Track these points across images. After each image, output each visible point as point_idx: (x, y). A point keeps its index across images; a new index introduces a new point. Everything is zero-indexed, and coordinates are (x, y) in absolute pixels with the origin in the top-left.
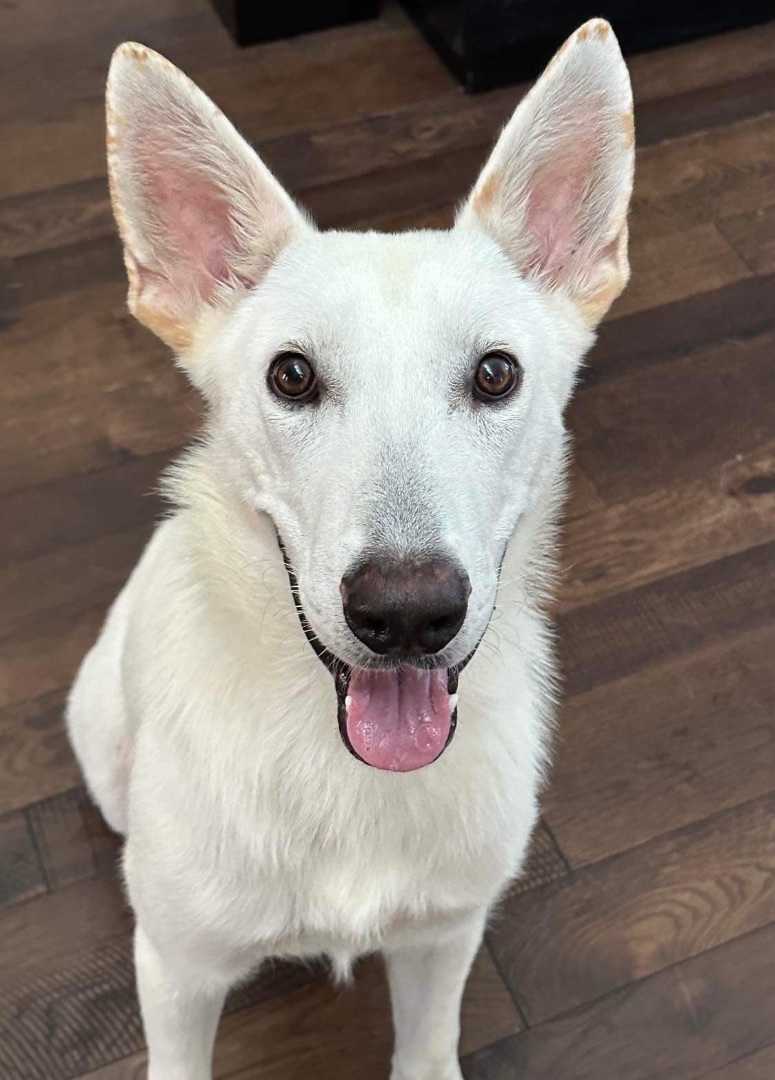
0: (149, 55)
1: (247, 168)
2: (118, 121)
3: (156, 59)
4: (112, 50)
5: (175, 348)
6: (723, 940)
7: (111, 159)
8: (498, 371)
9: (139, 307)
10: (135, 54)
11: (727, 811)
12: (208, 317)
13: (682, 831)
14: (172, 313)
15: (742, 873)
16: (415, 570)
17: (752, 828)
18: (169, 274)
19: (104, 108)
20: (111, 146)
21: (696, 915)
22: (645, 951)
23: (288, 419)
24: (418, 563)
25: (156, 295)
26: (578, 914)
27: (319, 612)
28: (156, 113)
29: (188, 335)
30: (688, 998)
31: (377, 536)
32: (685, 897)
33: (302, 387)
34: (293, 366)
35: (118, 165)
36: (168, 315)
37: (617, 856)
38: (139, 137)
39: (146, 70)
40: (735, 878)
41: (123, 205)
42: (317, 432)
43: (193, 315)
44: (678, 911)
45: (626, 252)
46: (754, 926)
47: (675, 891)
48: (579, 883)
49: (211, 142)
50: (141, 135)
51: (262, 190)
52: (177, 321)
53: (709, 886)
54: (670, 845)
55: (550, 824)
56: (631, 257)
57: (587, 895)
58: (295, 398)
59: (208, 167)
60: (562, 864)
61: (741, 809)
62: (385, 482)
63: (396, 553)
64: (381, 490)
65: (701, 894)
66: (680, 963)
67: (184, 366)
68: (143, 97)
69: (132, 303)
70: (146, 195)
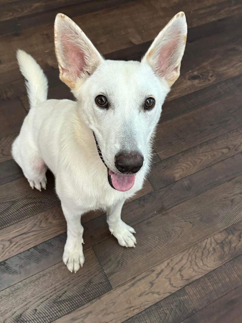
0: (65, 17)
1: (89, 45)
2: (57, 33)
3: (67, 18)
4: (56, 15)
5: (71, 88)
6: (193, 173)
7: (56, 42)
8: (150, 101)
9: (62, 78)
10: (62, 16)
11: (192, 148)
12: (79, 81)
13: (183, 152)
14: (70, 79)
15: (195, 160)
16: (132, 156)
17: (197, 151)
18: (69, 70)
19: (54, 30)
20: (56, 39)
21: (187, 168)
22: (177, 175)
23: (100, 111)
24: (133, 155)
25: (66, 75)
26: (163, 169)
27: (108, 160)
28: (67, 31)
29: (74, 85)
30: (186, 184)
31: (123, 146)
32: (184, 165)
33: (104, 103)
34: (102, 98)
35: (57, 43)
36: (69, 80)
37: (170, 157)
38: (62, 37)
39: (64, 21)
40: (194, 161)
41: (58, 53)
42: (107, 115)
43: (75, 80)
44: (183, 167)
45: (180, 69)
46: (198, 170)
47: (182, 164)
48: (163, 163)
49: (80, 39)
50: (63, 36)
51: (92, 51)
52: (72, 82)
53: (189, 163)
54: (181, 155)
55: (156, 151)
56: (181, 70)
57: (165, 165)
58: (102, 106)
59: (79, 45)
60: (159, 159)
61: (195, 147)
62: (125, 132)
63: (128, 152)
64: (124, 134)
65: (188, 164)
66: (184, 178)
67: (73, 92)
68: (63, 27)
69: (61, 77)
70: (64, 51)
